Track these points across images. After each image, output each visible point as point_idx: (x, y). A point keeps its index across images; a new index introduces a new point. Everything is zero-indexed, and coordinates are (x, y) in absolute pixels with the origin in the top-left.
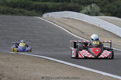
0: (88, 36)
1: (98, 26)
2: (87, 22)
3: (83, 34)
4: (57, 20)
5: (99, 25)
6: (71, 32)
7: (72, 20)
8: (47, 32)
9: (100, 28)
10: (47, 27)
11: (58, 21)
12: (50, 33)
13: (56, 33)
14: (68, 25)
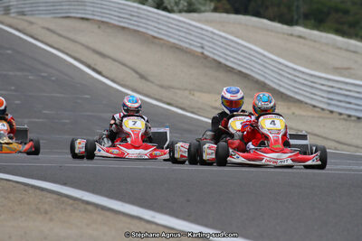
0: (162, 87)
1: (199, 50)
2: (155, 35)
3: (143, 81)
4: (44, 28)
5: (202, 48)
6: (99, 73)
7: (99, 27)
8: (11, 73)
9: (206, 57)
10: (9, 52)
11: (48, 29)
12: (19, 73)
13: (43, 74)
14: (88, 48)
